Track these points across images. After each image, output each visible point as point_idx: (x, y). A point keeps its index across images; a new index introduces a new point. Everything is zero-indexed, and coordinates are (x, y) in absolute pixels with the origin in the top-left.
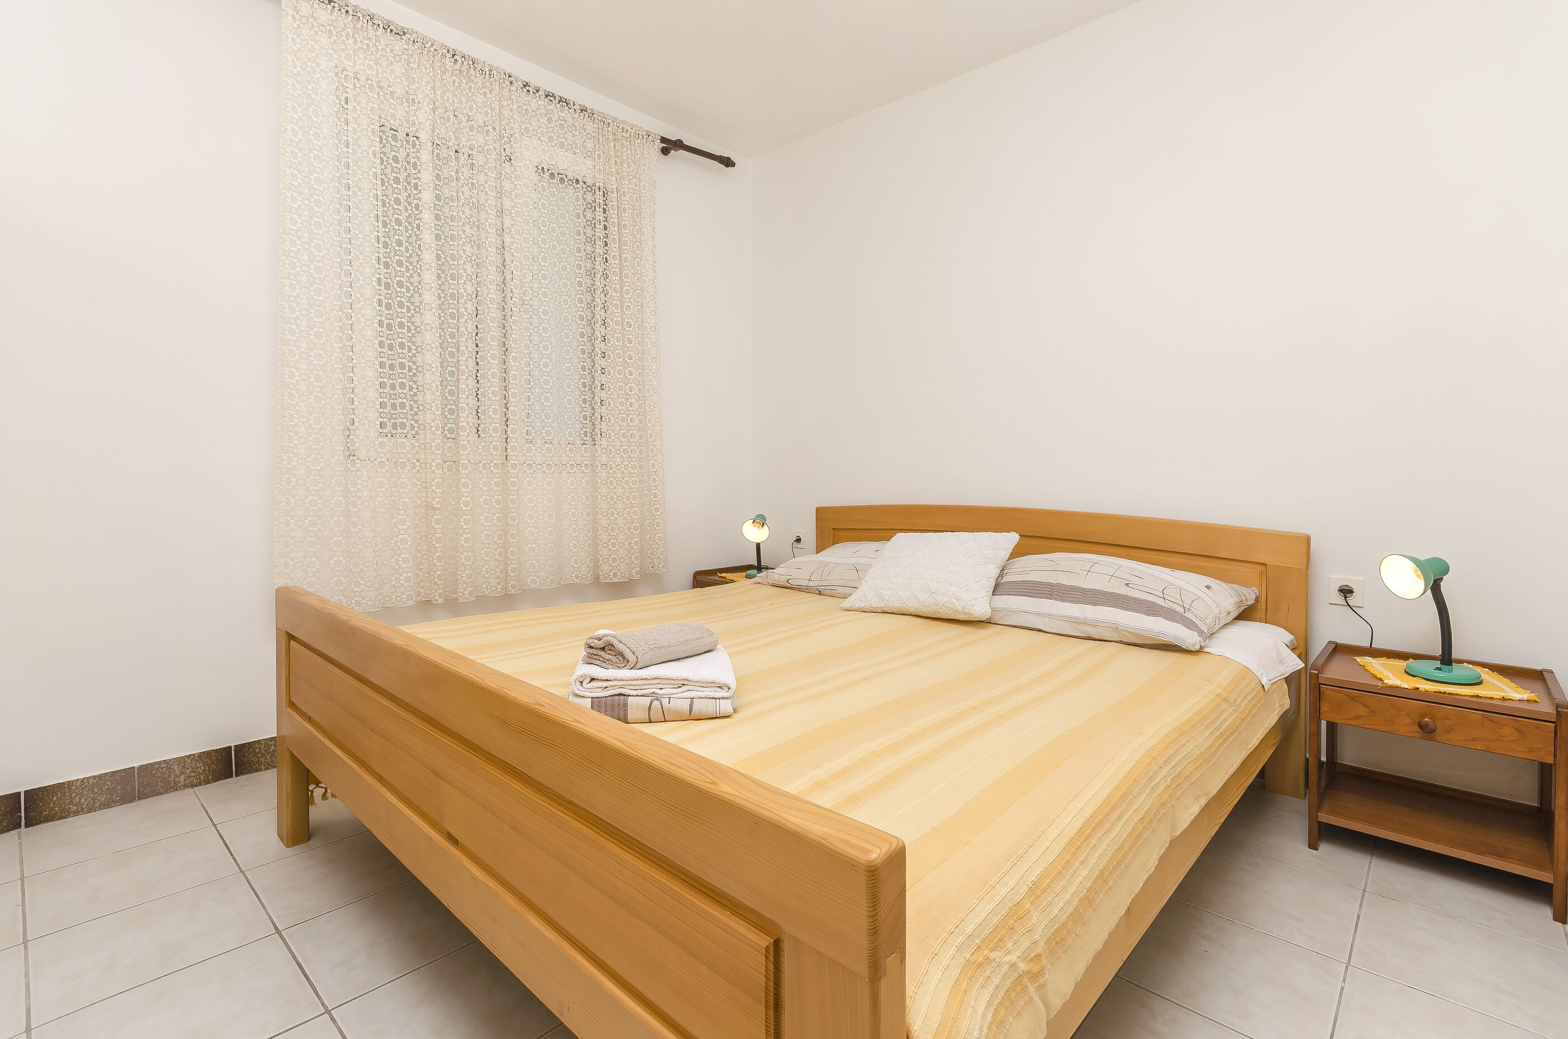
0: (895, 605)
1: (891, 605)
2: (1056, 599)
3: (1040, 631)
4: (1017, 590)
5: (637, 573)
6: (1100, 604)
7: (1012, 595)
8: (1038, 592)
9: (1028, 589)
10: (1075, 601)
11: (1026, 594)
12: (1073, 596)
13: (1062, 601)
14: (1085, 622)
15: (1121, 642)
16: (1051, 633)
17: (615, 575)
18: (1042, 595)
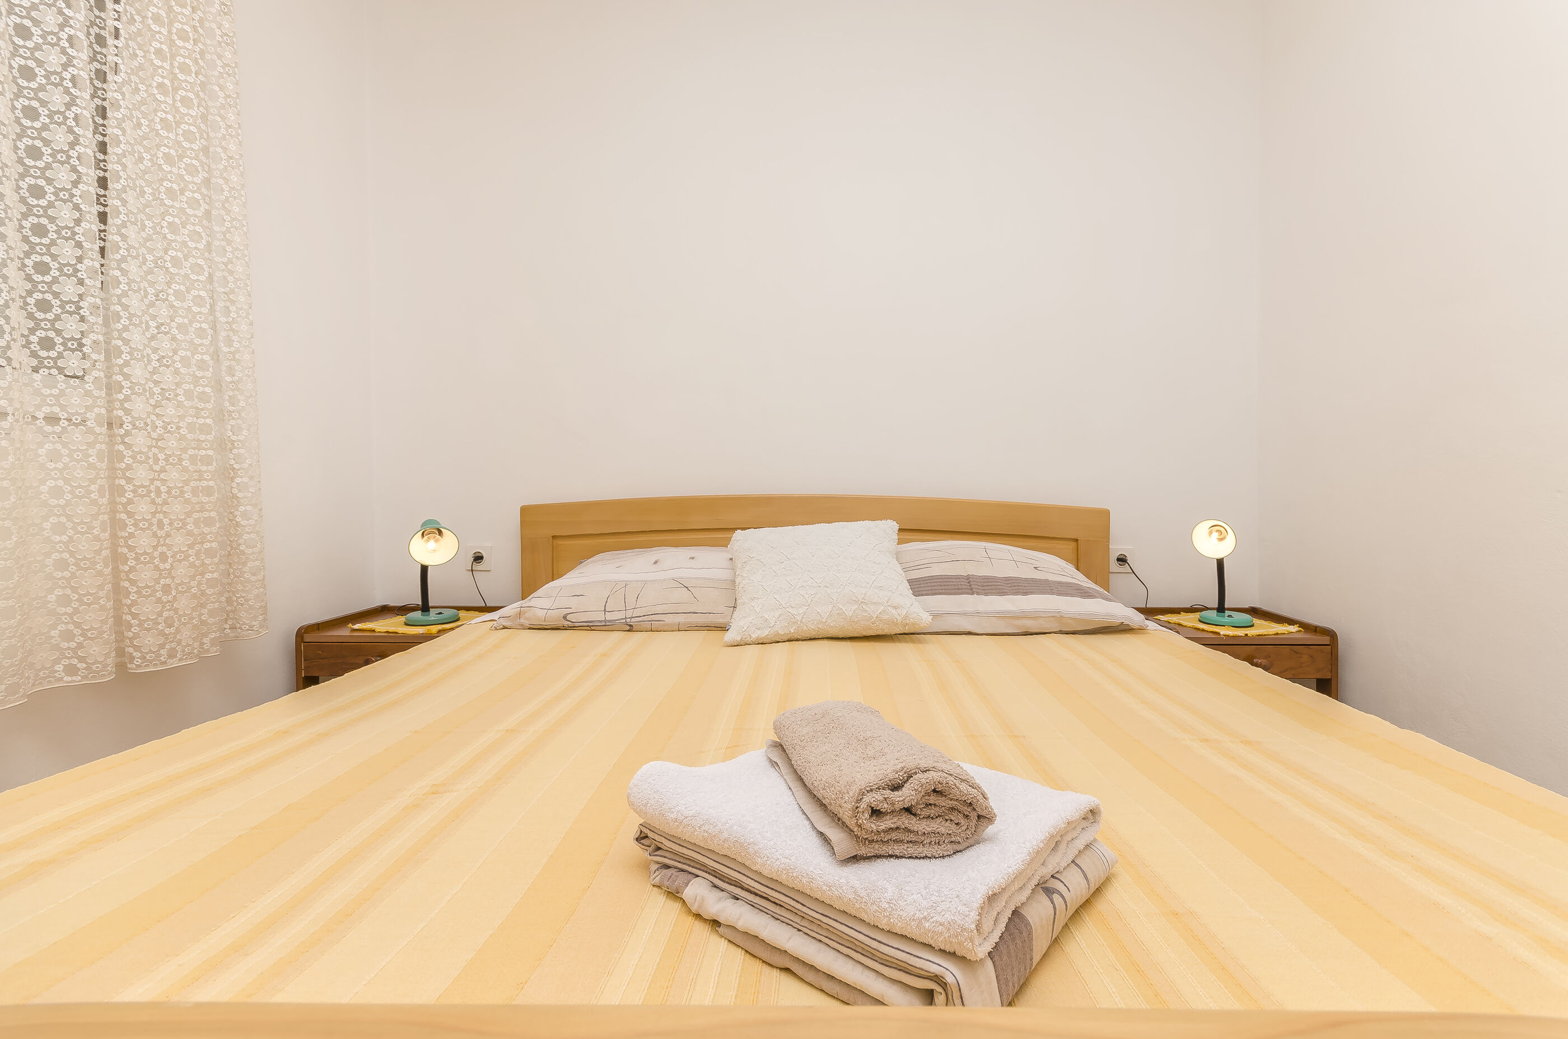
0: (811, 627)
1: (805, 628)
2: (978, 594)
3: (970, 633)
4: (930, 588)
5: (213, 645)
6: (1031, 592)
7: (926, 595)
8: (955, 587)
9: (941, 586)
10: (1002, 593)
11: (940, 591)
12: (993, 587)
13: (986, 594)
14: (1024, 615)
15: (1061, 632)
16: (982, 634)
17: (172, 654)
18: (960, 591)
